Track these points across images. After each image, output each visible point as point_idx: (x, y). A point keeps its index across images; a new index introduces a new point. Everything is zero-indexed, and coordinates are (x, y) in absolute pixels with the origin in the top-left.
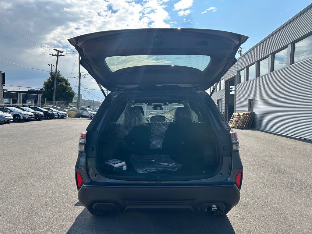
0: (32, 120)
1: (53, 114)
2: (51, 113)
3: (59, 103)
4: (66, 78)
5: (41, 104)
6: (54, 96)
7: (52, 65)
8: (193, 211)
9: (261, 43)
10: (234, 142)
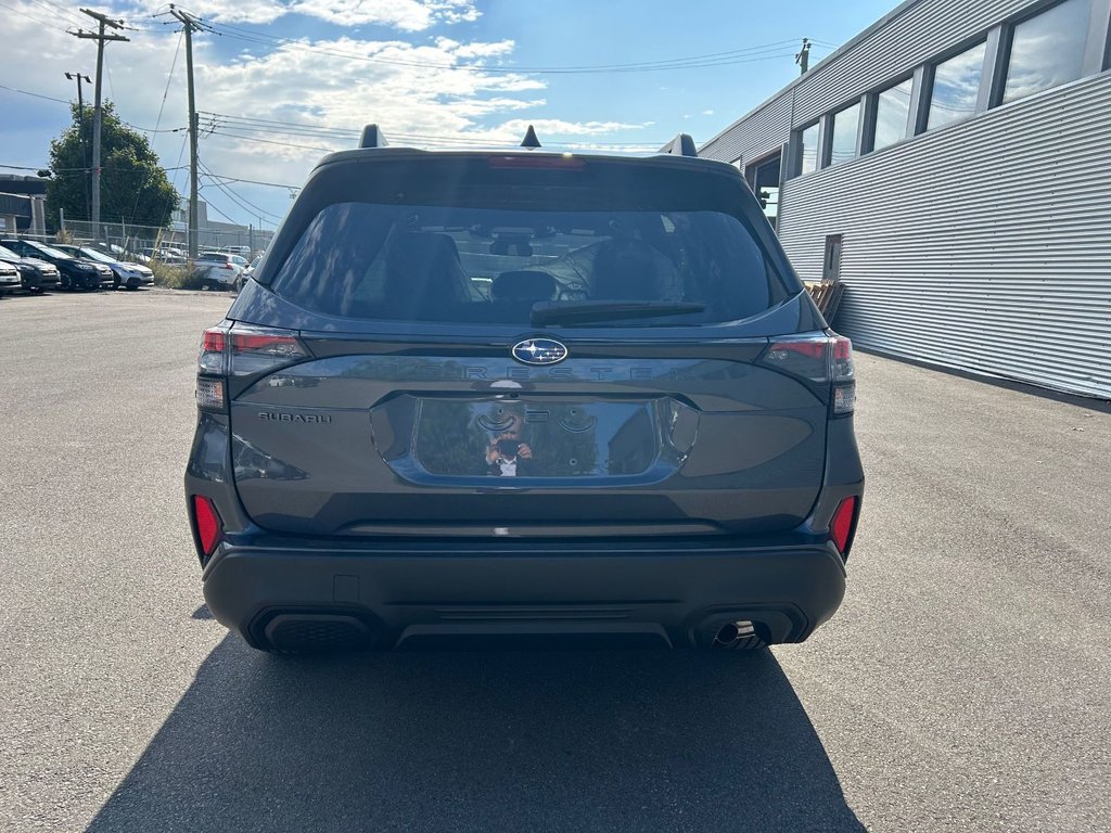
0: (12, 294)
1: (94, 274)
2: (86, 267)
3: (117, 232)
4: (141, 134)
5: (48, 233)
6: (97, 203)
7: (79, 77)
8: (668, 640)
9: (889, 21)
10: (840, 377)
